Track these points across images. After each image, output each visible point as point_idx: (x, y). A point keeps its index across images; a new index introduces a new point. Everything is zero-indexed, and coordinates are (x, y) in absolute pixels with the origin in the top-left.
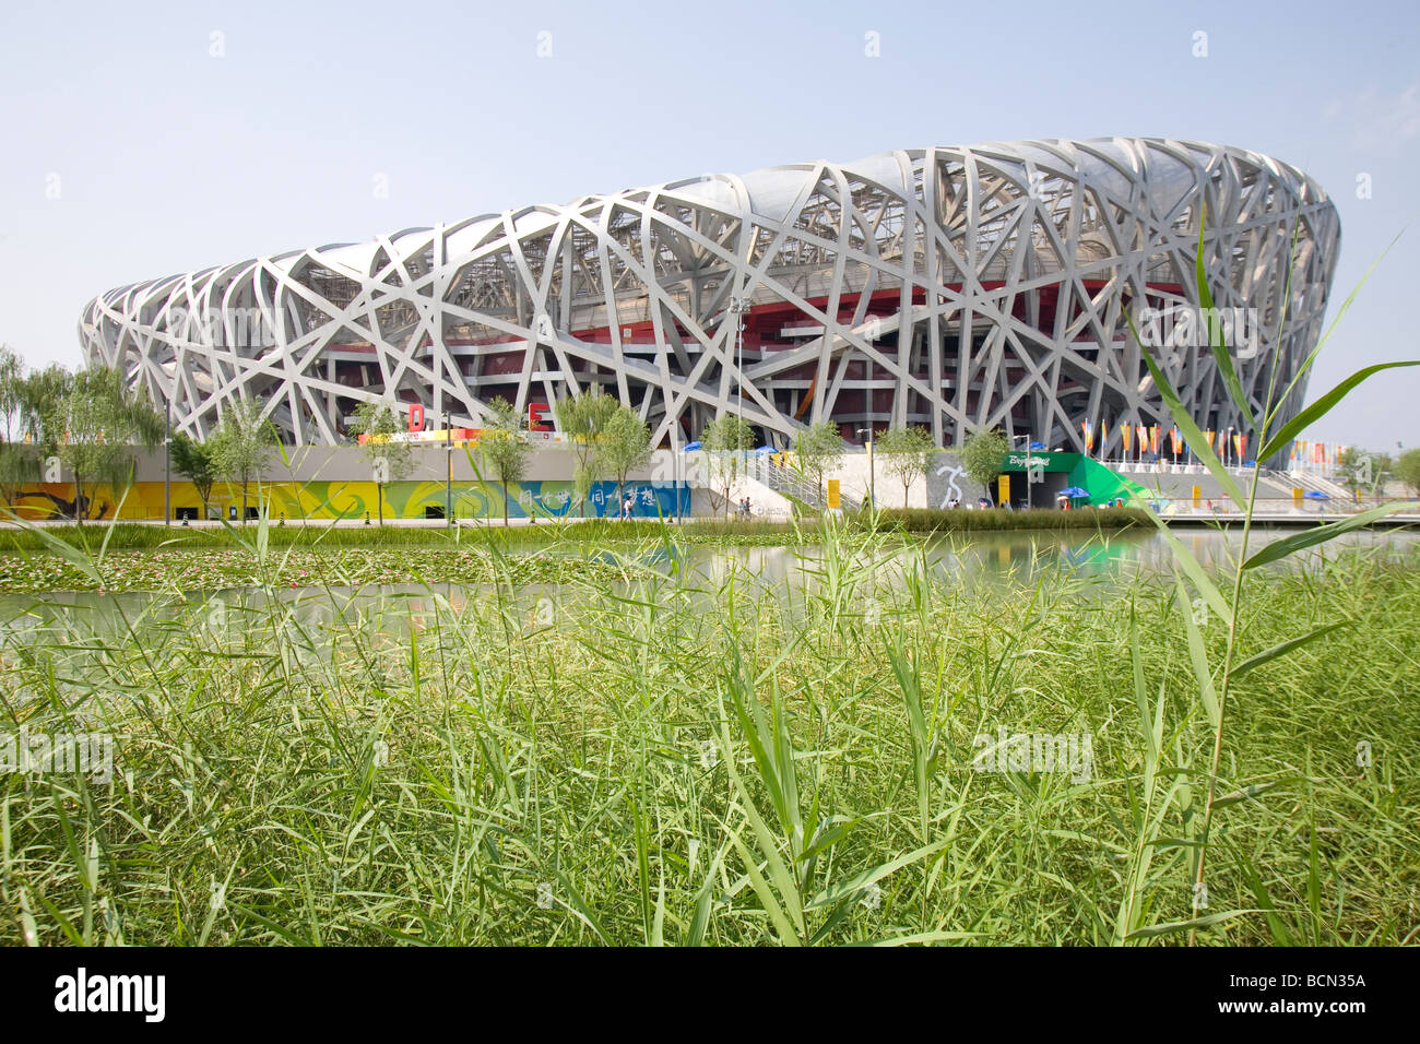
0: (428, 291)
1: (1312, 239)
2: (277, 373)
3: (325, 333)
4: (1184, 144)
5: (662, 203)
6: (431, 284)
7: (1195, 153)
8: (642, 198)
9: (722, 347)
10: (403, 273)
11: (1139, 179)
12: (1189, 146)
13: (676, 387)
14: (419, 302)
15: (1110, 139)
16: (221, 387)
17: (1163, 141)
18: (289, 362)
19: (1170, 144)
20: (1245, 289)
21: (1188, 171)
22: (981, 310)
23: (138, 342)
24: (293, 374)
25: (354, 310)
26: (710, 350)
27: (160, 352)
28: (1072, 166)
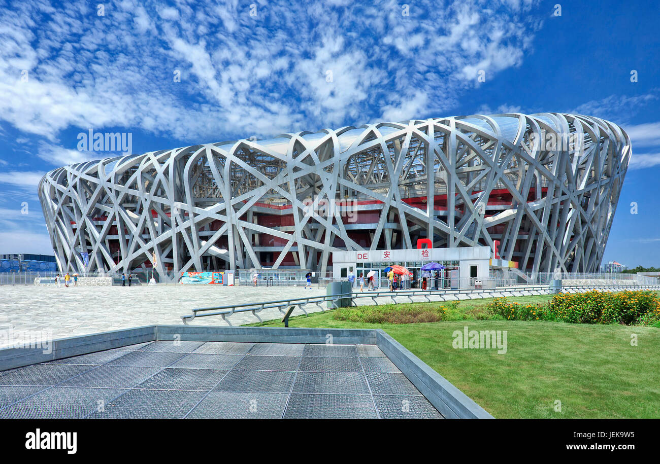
0: (329, 169)
2: (220, 218)
3: (257, 194)
10: (315, 157)
16: (177, 225)
18: (230, 210)
23: (111, 195)
24: (232, 219)
25: (280, 179)
27: (129, 202)
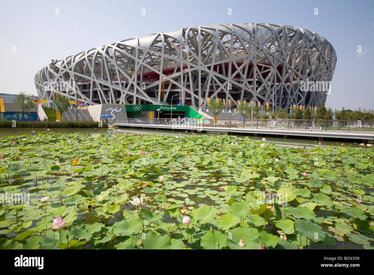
1: (319, 52)
4: (270, 24)
5: (119, 46)
6: (71, 68)
7: (273, 27)
8: (113, 45)
9: (134, 80)
10: (66, 66)
11: (252, 33)
12: (271, 25)
13: (124, 91)
14: (70, 72)
15: (248, 24)
17: (264, 24)
19: (267, 25)
20: (293, 65)
21: (271, 31)
22: (204, 70)
26: (131, 81)
28: (231, 30)
